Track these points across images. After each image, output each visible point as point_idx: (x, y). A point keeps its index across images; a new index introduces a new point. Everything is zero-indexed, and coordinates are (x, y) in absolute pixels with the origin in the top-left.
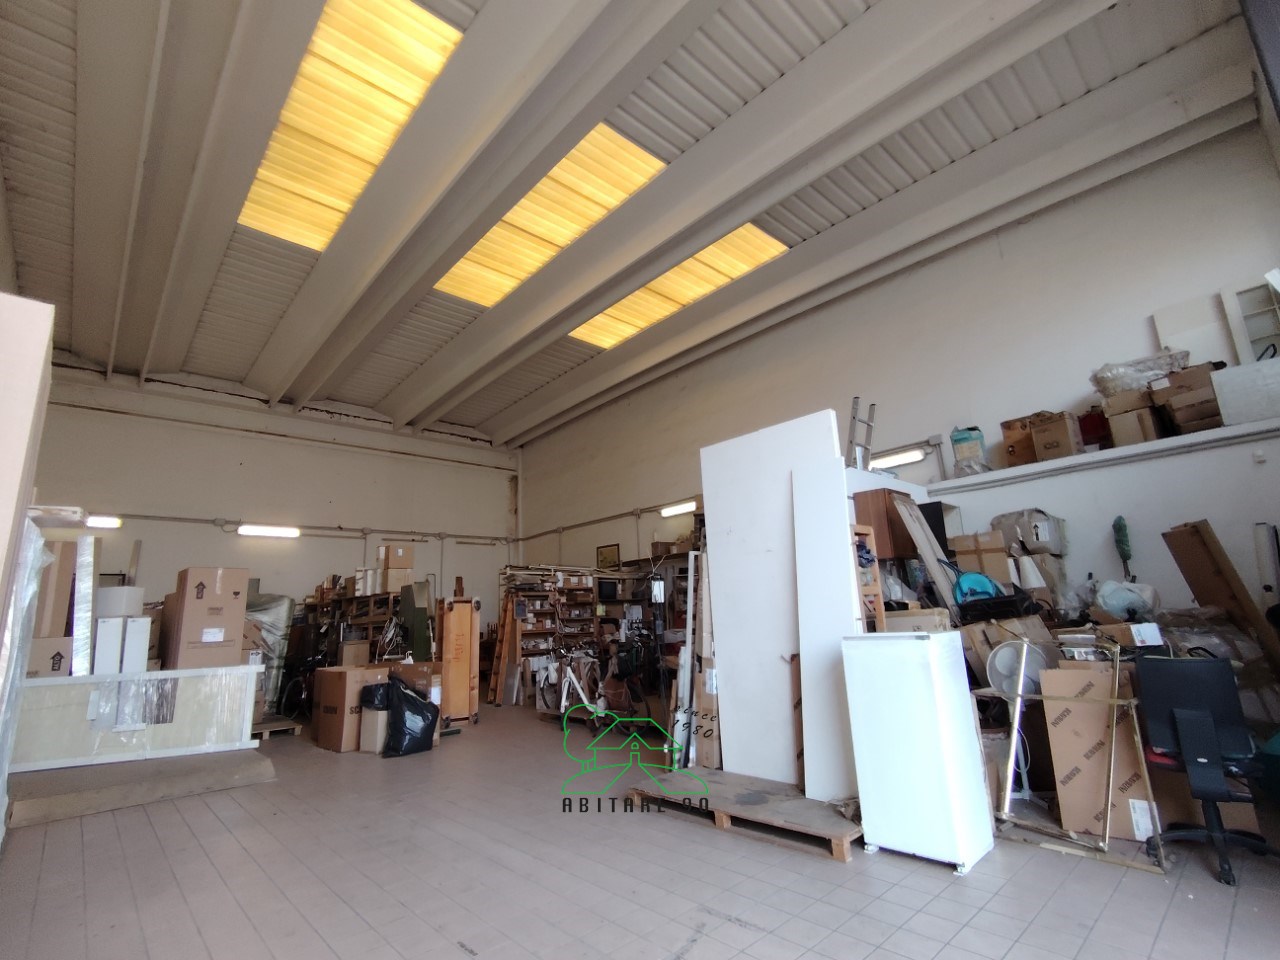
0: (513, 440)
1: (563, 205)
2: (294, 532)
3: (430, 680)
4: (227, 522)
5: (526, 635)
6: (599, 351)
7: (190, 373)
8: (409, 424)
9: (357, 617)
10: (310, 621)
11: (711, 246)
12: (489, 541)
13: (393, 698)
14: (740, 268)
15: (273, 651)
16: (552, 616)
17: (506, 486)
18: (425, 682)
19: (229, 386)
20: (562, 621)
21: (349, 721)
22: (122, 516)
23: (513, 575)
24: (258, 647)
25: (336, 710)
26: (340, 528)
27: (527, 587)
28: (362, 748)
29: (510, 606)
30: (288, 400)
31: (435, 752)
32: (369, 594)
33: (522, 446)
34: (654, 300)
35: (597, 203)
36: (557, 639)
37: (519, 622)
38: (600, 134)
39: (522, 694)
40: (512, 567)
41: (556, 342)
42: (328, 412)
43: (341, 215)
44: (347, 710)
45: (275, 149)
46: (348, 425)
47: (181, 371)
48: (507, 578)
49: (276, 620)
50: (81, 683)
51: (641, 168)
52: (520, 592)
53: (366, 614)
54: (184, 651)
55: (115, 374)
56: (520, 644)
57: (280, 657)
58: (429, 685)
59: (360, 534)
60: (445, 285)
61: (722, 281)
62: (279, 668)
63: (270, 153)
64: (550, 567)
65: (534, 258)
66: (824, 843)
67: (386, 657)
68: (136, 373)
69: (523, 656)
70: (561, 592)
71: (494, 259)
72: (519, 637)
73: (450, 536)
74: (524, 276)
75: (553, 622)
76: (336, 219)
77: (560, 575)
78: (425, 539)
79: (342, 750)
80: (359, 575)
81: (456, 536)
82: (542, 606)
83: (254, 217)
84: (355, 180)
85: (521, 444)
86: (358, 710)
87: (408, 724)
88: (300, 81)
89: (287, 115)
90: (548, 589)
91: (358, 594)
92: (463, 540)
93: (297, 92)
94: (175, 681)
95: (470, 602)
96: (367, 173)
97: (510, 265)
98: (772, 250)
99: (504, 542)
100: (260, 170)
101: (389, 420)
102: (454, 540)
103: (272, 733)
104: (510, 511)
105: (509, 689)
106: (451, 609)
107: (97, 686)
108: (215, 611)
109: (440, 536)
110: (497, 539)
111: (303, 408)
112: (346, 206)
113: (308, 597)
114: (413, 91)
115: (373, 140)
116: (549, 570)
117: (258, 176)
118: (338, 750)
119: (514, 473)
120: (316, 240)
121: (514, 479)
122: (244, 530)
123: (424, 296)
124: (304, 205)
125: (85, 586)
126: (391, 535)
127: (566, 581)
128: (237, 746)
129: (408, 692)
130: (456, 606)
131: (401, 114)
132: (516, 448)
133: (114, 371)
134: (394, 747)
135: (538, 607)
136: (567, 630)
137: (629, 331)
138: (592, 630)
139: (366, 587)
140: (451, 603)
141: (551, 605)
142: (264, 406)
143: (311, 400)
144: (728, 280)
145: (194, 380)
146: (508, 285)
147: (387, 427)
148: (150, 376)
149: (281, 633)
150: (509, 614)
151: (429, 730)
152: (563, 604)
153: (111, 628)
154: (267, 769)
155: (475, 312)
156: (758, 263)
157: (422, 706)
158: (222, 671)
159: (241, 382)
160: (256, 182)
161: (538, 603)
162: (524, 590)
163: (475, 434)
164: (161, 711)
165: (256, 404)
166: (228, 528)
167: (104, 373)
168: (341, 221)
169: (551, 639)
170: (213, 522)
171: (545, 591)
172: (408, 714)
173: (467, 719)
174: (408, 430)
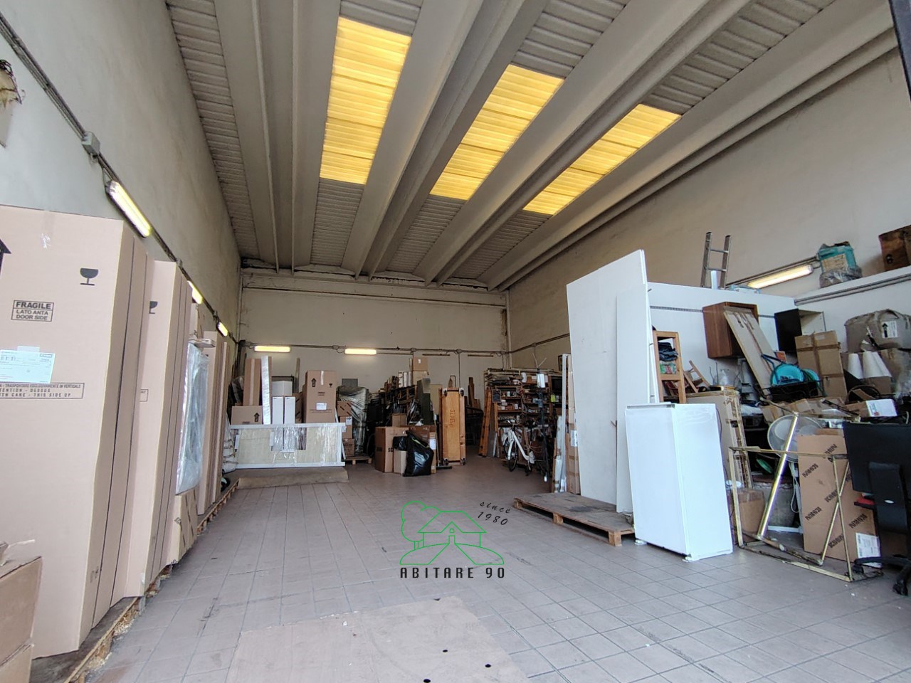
0: (501, 284)
1: (498, 124)
2: (374, 352)
3: (429, 436)
4: (339, 347)
5: (500, 413)
6: (548, 217)
7: (316, 264)
8: (434, 280)
9: (402, 400)
10: (383, 402)
11: (613, 129)
12: (489, 354)
13: (409, 444)
14: (643, 139)
15: (359, 418)
16: (519, 401)
17: (498, 317)
18: (426, 436)
19: (333, 269)
20: (526, 404)
21: (388, 455)
22: (291, 346)
23: (491, 375)
24: (350, 415)
25: (382, 450)
26: (398, 349)
27: (500, 382)
28: (395, 471)
29: (490, 394)
30: (364, 273)
31: (433, 476)
32: (405, 386)
33: (508, 289)
34: (580, 175)
35: (521, 118)
36: (523, 417)
37: (496, 405)
38: (510, 72)
39: (498, 450)
40: (491, 370)
41: (515, 215)
42: (387, 278)
43: (370, 161)
44: (387, 450)
45: (329, 132)
46: (398, 285)
47: (311, 263)
48: (487, 377)
49: (359, 402)
50: (267, 428)
51: (546, 86)
52: (498, 385)
53: (405, 398)
54: (308, 414)
55: (281, 270)
56: (497, 419)
57: (363, 422)
58: (428, 438)
59: (409, 352)
60: (436, 191)
61: (630, 151)
62: (363, 427)
63: (327, 135)
64: (518, 370)
65: (488, 164)
66: (605, 534)
67: (411, 422)
68: (290, 268)
69: (499, 426)
70: (526, 386)
71: (463, 168)
72: (496, 415)
73: (463, 351)
74: (484, 176)
75: (520, 406)
76: (368, 164)
77: (524, 375)
78: (448, 353)
79: (386, 471)
80: (400, 375)
81: (468, 351)
82: (511, 395)
83: (327, 173)
84: (373, 139)
85: (507, 287)
86: (392, 450)
87: (416, 459)
88: (333, 91)
89: (331, 112)
90: (515, 384)
91: (400, 386)
92: (472, 353)
93: (332, 98)
94: (306, 429)
95: (458, 391)
96: (378, 134)
97: (473, 170)
98: (667, 120)
99: (499, 354)
100: (324, 146)
101: (422, 279)
102: (466, 354)
103: (357, 462)
104: (502, 333)
105: (490, 447)
106: (446, 395)
107: (273, 430)
108: (321, 393)
109: (457, 352)
110: (494, 352)
111: (373, 277)
112: (371, 155)
113: (382, 389)
114: (392, 80)
115: (377, 114)
116: (518, 371)
117: (324, 149)
118: (384, 472)
119: (503, 308)
120: (360, 179)
121: (504, 311)
122: (348, 351)
123: (425, 200)
124: (350, 160)
125: (266, 381)
126: (428, 352)
127: (528, 378)
128: (335, 464)
129: (416, 441)
130: (448, 393)
131: (388, 95)
132: (504, 291)
133: (280, 268)
134: (409, 472)
135: (509, 395)
136: (530, 411)
137: (567, 200)
138: (548, 412)
139: (403, 383)
140: (445, 391)
141: (518, 394)
142: (353, 279)
143: (376, 272)
144: (634, 150)
145: (316, 268)
146: (476, 184)
147: (421, 284)
148: (297, 268)
149: (362, 408)
150: (489, 400)
151: (428, 463)
152: (526, 394)
153: (278, 401)
154: (345, 474)
155: (459, 205)
156: (656, 133)
157: (424, 449)
158: (326, 425)
159: (340, 266)
160: (324, 153)
161: (509, 393)
162: (498, 384)
163: (477, 283)
164: (301, 444)
165: (348, 278)
166: (340, 350)
167: (275, 269)
168: (371, 164)
169: (518, 417)
170: (332, 347)
171: (514, 385)
172: (416, 453)
173: (459, 461)
174: (434, 285)
